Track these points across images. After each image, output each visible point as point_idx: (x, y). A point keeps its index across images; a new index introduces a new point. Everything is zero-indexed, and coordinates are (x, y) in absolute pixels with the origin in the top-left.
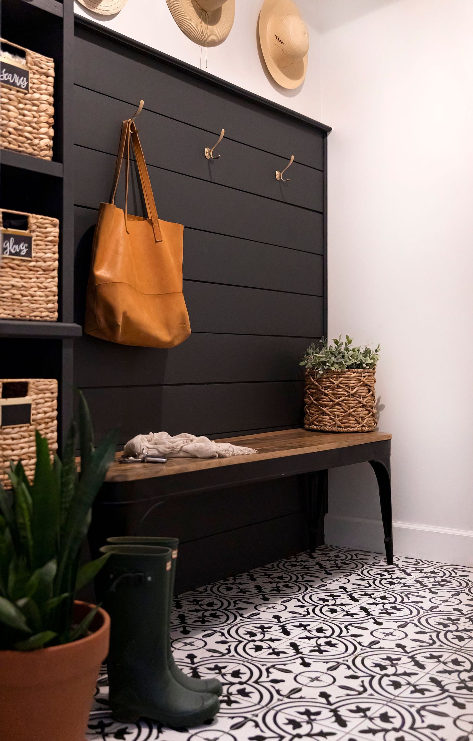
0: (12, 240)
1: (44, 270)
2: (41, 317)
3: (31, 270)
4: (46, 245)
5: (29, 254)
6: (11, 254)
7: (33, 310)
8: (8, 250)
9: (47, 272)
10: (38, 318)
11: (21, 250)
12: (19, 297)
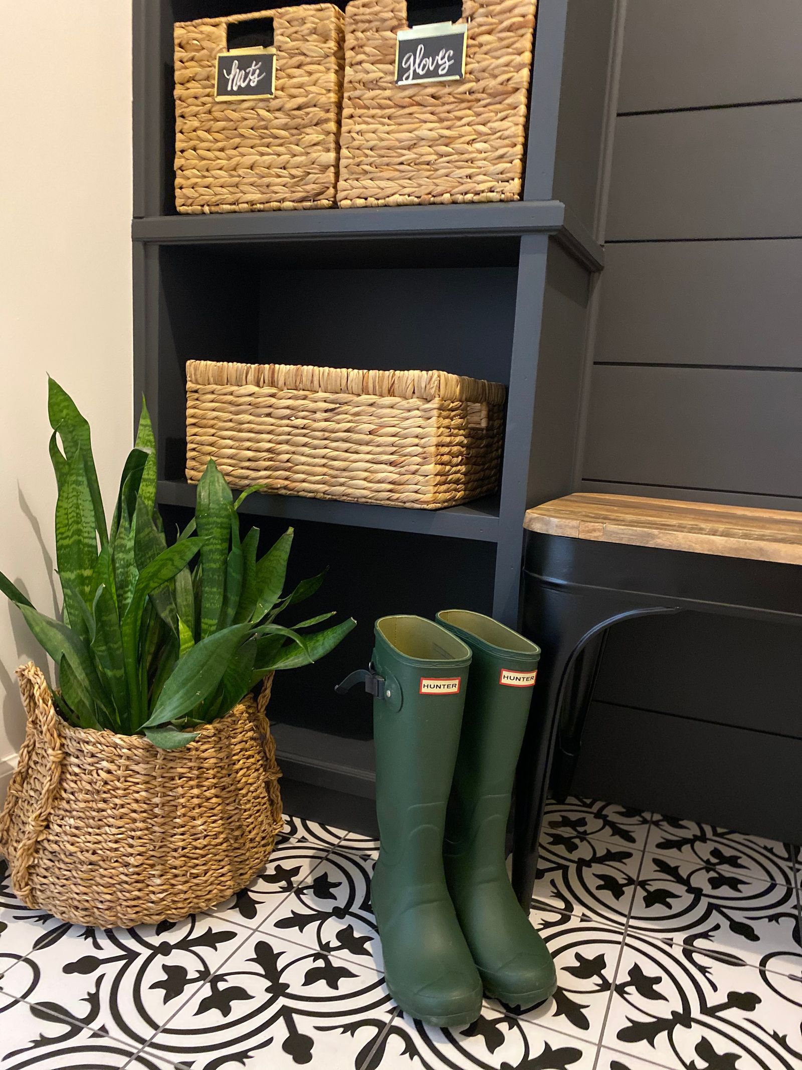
0: (421, 49)
1: (492, 95)
2: (477, 194)
3: (462, 101)
4: (501, 39)
5: (455, 69)
6: (416, 76)
7: (460, 180)
8: (411, 72)
9: (498, 99)
10: (469, 197)
11: (438, 66)
12: (433, 158)
